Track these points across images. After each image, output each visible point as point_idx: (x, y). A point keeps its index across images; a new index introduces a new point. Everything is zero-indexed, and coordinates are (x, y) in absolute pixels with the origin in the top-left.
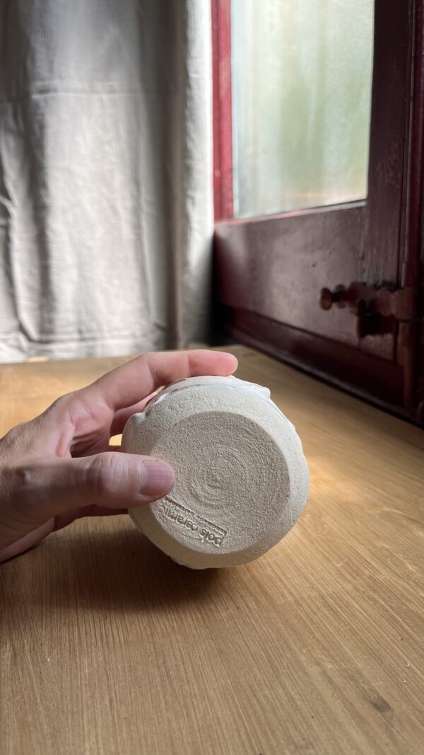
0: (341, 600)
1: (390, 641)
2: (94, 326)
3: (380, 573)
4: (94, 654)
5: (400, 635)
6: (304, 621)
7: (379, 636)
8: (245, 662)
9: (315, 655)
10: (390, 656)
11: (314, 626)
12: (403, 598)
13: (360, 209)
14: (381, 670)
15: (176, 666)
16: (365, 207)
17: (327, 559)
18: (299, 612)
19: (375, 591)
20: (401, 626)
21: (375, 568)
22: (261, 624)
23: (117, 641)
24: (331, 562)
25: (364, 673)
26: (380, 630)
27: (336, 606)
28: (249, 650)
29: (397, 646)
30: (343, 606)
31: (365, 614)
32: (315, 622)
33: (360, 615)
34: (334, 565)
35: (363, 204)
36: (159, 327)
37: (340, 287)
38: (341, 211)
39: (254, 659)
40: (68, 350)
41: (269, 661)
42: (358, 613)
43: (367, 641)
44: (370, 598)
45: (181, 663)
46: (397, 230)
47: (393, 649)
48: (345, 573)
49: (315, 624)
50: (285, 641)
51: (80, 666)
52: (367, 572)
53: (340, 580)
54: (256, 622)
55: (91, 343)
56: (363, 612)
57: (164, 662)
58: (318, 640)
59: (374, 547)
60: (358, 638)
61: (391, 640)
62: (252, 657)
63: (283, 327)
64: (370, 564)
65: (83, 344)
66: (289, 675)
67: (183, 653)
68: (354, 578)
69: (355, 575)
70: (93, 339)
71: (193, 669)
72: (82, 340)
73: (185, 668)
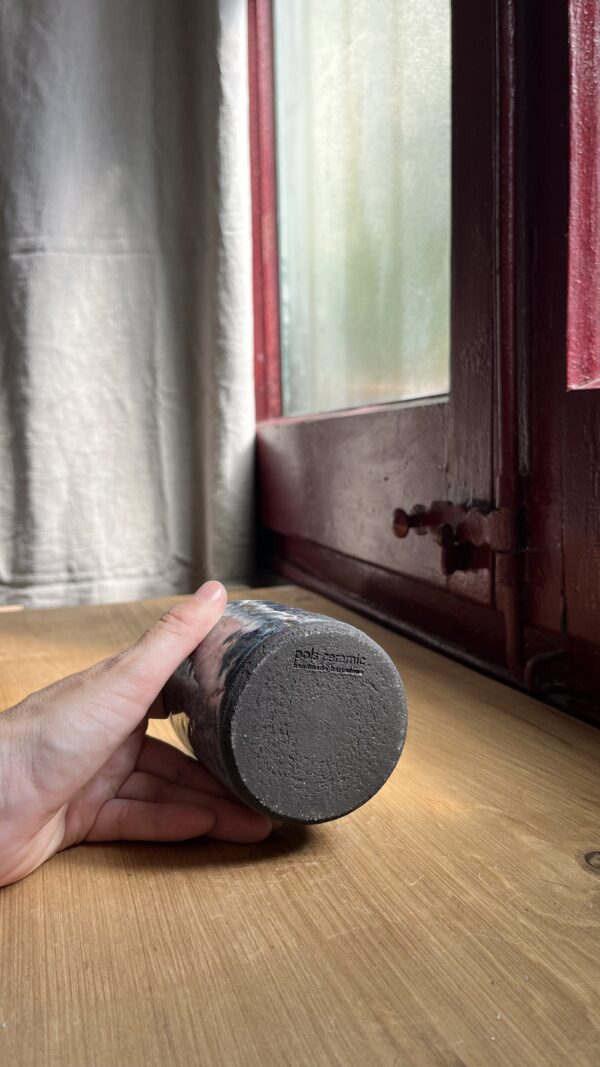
0: (413, 933)
1: (476, 986)
2: (89, 561)
3: (467, 893)
4: (68, 1016)
5: (490, 977)
7: (461, 979)
8: (278, 1021)
9: (374, 1008)
10: (475, 1005)
11: (375, 968)
12: (496, 927)
13: (441, 406)
14: (462, 1024)
15: (182, 1029)
16: (449, 403)
17: (397, 875)
18: (356, 949)
19: (459, 918)
20: (492, 965)
21: (459, 885)
22: (303, 968)
23: (101, 997)
24: (401, 880)
25: (440, 1029)
26: (464, 972)
27: (406, 941)
28: (284, 1004)
29: (485, 992)
30: (416, 940)
31: (444, 951)
32: (376, 962)
33: (438, 952)
34: (405, 885)
35: (445, 400)
36: (181, 561)
37: (419, 507)
38: (418, 408)
39: (290, 1017)
40: (51, 596)
41: (311, 1019)
42: (435, 949)
43: (445, 987)
44: (453, 928)
45: (188, 1026)
46: (488, 434)
47: (480, 995)
48: (420, 894)
50: (334, 990)
51: (48, 1032)
52: (449, 893)
53: (413, 905)
54: (296, 965)
55: (85, 585)
56: (441, 947)
57: (166, 1025)
58: (379, 989)
59: (460, 859)
60: (434, 982)
61: (478, 983)
62: (288, 1013)
63: (350, 561)
64: (453, 881)
65: (73, 587)
66: (336, 1036)
67: (192, 1012)
68: (432, 902)
69: (433, 897)
70: (89, 579)
71: (205, 1032)
72: (73, 581)
73: (194, 1032)
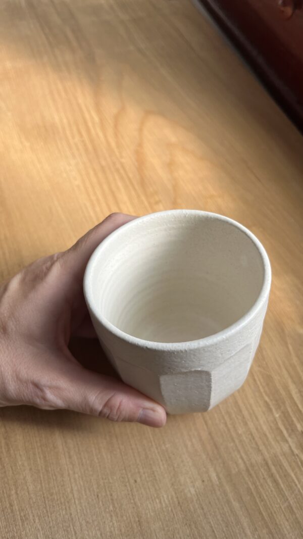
0: (281, 467)
6: (254, 498)
11: (262, 503)
17: (268, 406)
18: (250, 483)
24: (271, 412)
27: (278, 476)
30: (283, 475)
32: (262, 497)
34: (273, 416)
49: (262, 501)
53: (279, 439)
58: (265, 522)
60: (294, 516)
68: (290, 435)
69: (290, 430)
